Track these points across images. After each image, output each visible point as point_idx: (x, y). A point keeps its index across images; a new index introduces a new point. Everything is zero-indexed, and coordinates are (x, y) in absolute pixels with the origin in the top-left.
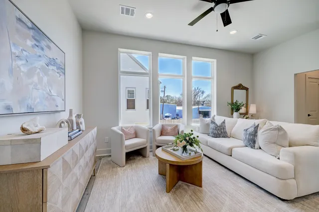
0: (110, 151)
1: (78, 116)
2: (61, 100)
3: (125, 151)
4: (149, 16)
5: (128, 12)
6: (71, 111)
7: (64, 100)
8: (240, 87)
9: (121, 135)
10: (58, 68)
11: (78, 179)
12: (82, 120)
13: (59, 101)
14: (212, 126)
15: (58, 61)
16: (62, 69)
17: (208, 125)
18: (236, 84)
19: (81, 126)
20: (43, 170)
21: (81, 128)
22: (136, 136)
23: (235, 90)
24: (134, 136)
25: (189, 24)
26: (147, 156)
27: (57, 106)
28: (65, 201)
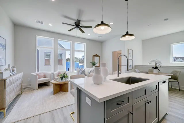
0: (30, 85)
1: (13, 67)
2: (4, 60)
3: (38, 83)
4: (50, 25)
5: (39, 22)
6: (9, 65)
7: (5, 60)
8: (96, 55)
9: (36, 76)
10: (3, 47)
11: (14, 89)
12: (15, 69)
13: (3, 61)
14: (80, 71)
15: (3, 44)
16: (4, 47)
17: (79, 71)
18: (95, 54)
19: (15, 71)
20: (5, 80)
21: (15, 72)
22: (45, 77)
23: (94, 57)
24: (44, 77)
25: (68, 31)
26: (50, 85)
27: (2, 63)
28: (11, 92)
